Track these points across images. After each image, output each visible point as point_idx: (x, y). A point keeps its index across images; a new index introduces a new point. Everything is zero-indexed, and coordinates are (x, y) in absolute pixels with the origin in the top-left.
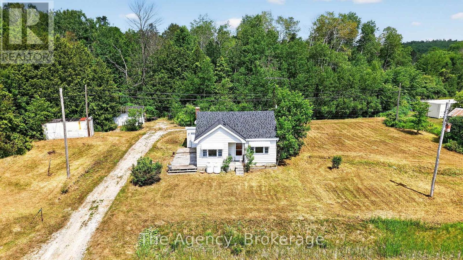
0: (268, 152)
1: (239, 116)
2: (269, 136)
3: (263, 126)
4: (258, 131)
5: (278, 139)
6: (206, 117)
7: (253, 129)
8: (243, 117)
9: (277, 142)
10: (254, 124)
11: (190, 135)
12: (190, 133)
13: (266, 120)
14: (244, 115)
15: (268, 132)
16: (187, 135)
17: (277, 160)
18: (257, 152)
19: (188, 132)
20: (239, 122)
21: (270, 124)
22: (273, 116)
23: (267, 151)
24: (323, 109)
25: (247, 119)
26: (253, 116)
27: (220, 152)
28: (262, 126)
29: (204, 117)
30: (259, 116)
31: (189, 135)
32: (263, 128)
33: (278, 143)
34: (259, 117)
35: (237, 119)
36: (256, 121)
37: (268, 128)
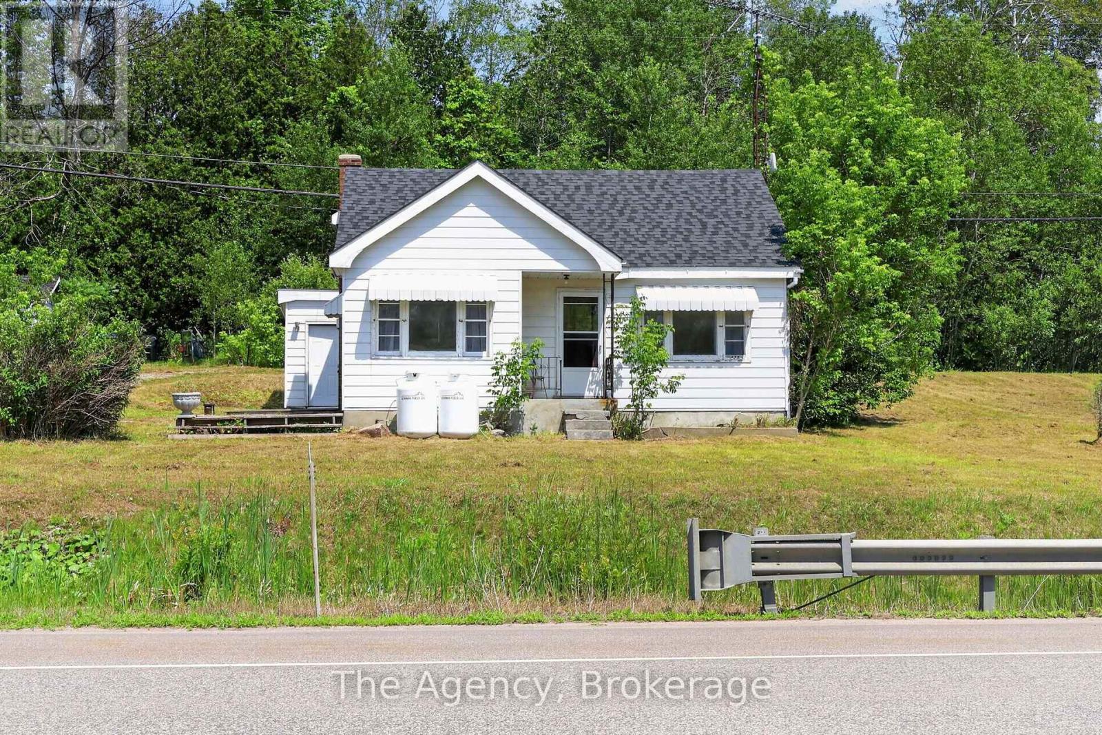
0: (743, 353)
1: (577, 188)
2: (746, 255)
3: (712, 221)
4: (686, 240)
5: (793, 273)
6: (393, 188)
7: (657, 232)
8: (596, 191)
9: (790, 291)
10: (661, 217)
11: (300, 336)
12: (304, 328)
13: (724, 202)
14: (601, 185)
15: (737, 244)
16: (288, 336)
17: (794, 400)
18: (682, 347)
19: (291, 316)
20: (580, 207)
21: (748, 216)
22: (757, 187)
23: (736, 349)
24: (989, 314)
25: (620, 198)
26: (652, 188)
27: (479, 311)
28: (704, 225)
29: (384, 186)
30: (685, 188)
31: (294, 338)
32: (710, 229)
33: (796, 296)
34: (686, 192)
35: (563, 197)
36: (669, 206)
37: (735, 229)
